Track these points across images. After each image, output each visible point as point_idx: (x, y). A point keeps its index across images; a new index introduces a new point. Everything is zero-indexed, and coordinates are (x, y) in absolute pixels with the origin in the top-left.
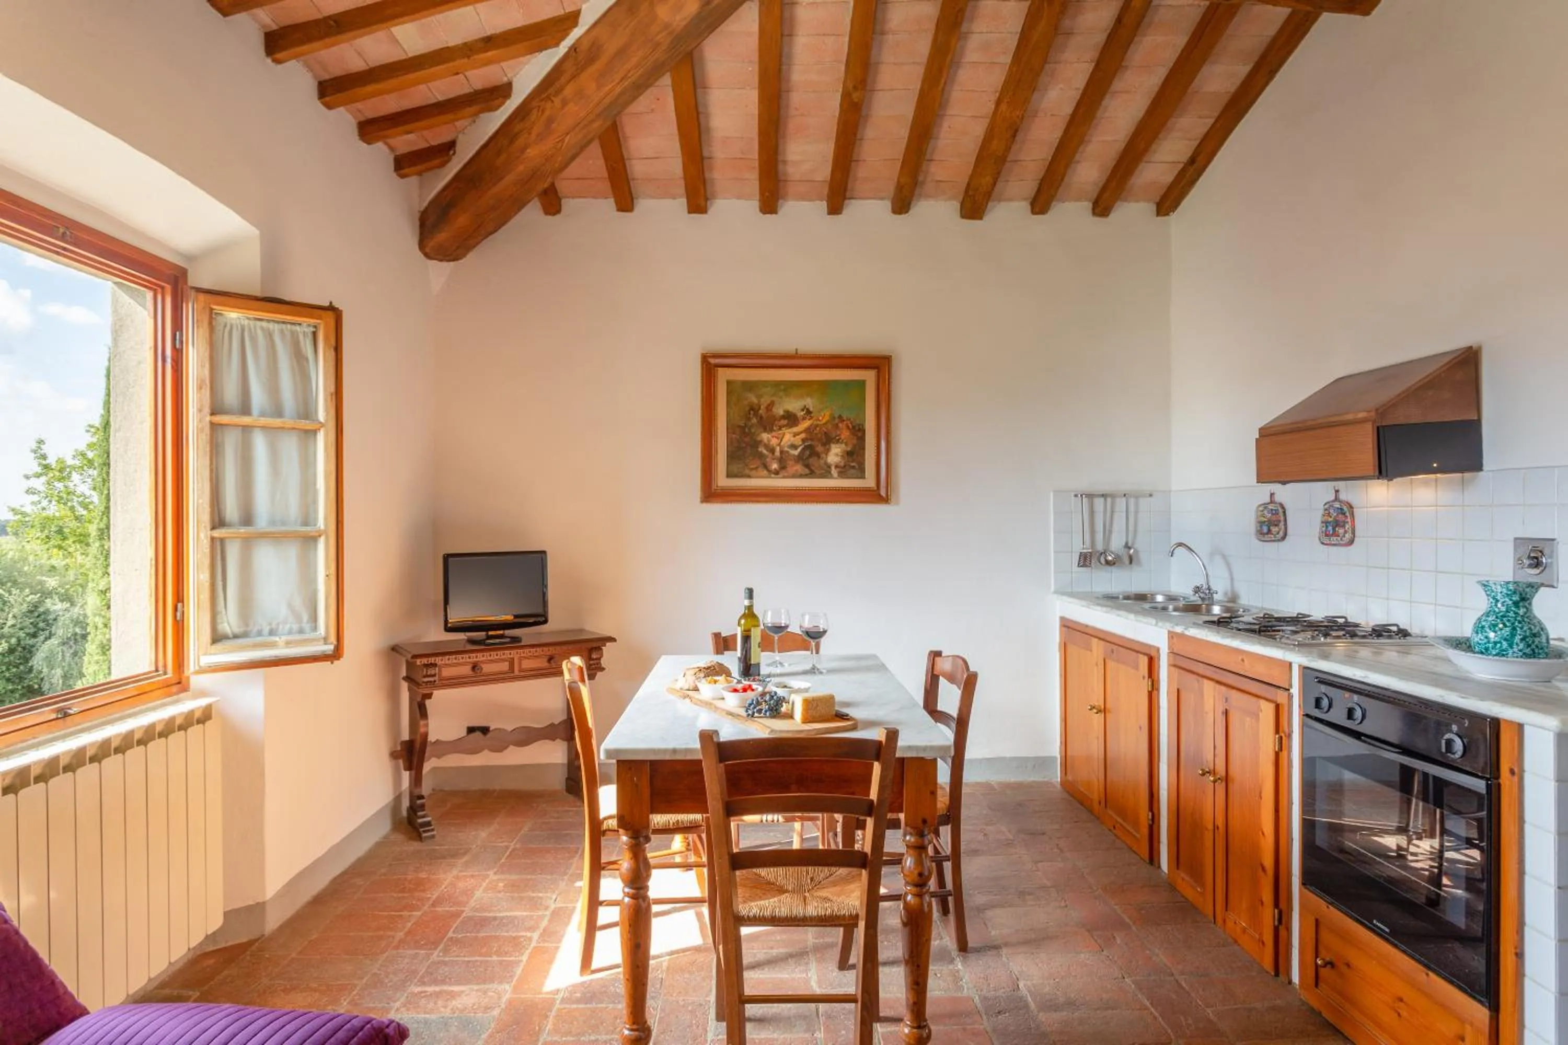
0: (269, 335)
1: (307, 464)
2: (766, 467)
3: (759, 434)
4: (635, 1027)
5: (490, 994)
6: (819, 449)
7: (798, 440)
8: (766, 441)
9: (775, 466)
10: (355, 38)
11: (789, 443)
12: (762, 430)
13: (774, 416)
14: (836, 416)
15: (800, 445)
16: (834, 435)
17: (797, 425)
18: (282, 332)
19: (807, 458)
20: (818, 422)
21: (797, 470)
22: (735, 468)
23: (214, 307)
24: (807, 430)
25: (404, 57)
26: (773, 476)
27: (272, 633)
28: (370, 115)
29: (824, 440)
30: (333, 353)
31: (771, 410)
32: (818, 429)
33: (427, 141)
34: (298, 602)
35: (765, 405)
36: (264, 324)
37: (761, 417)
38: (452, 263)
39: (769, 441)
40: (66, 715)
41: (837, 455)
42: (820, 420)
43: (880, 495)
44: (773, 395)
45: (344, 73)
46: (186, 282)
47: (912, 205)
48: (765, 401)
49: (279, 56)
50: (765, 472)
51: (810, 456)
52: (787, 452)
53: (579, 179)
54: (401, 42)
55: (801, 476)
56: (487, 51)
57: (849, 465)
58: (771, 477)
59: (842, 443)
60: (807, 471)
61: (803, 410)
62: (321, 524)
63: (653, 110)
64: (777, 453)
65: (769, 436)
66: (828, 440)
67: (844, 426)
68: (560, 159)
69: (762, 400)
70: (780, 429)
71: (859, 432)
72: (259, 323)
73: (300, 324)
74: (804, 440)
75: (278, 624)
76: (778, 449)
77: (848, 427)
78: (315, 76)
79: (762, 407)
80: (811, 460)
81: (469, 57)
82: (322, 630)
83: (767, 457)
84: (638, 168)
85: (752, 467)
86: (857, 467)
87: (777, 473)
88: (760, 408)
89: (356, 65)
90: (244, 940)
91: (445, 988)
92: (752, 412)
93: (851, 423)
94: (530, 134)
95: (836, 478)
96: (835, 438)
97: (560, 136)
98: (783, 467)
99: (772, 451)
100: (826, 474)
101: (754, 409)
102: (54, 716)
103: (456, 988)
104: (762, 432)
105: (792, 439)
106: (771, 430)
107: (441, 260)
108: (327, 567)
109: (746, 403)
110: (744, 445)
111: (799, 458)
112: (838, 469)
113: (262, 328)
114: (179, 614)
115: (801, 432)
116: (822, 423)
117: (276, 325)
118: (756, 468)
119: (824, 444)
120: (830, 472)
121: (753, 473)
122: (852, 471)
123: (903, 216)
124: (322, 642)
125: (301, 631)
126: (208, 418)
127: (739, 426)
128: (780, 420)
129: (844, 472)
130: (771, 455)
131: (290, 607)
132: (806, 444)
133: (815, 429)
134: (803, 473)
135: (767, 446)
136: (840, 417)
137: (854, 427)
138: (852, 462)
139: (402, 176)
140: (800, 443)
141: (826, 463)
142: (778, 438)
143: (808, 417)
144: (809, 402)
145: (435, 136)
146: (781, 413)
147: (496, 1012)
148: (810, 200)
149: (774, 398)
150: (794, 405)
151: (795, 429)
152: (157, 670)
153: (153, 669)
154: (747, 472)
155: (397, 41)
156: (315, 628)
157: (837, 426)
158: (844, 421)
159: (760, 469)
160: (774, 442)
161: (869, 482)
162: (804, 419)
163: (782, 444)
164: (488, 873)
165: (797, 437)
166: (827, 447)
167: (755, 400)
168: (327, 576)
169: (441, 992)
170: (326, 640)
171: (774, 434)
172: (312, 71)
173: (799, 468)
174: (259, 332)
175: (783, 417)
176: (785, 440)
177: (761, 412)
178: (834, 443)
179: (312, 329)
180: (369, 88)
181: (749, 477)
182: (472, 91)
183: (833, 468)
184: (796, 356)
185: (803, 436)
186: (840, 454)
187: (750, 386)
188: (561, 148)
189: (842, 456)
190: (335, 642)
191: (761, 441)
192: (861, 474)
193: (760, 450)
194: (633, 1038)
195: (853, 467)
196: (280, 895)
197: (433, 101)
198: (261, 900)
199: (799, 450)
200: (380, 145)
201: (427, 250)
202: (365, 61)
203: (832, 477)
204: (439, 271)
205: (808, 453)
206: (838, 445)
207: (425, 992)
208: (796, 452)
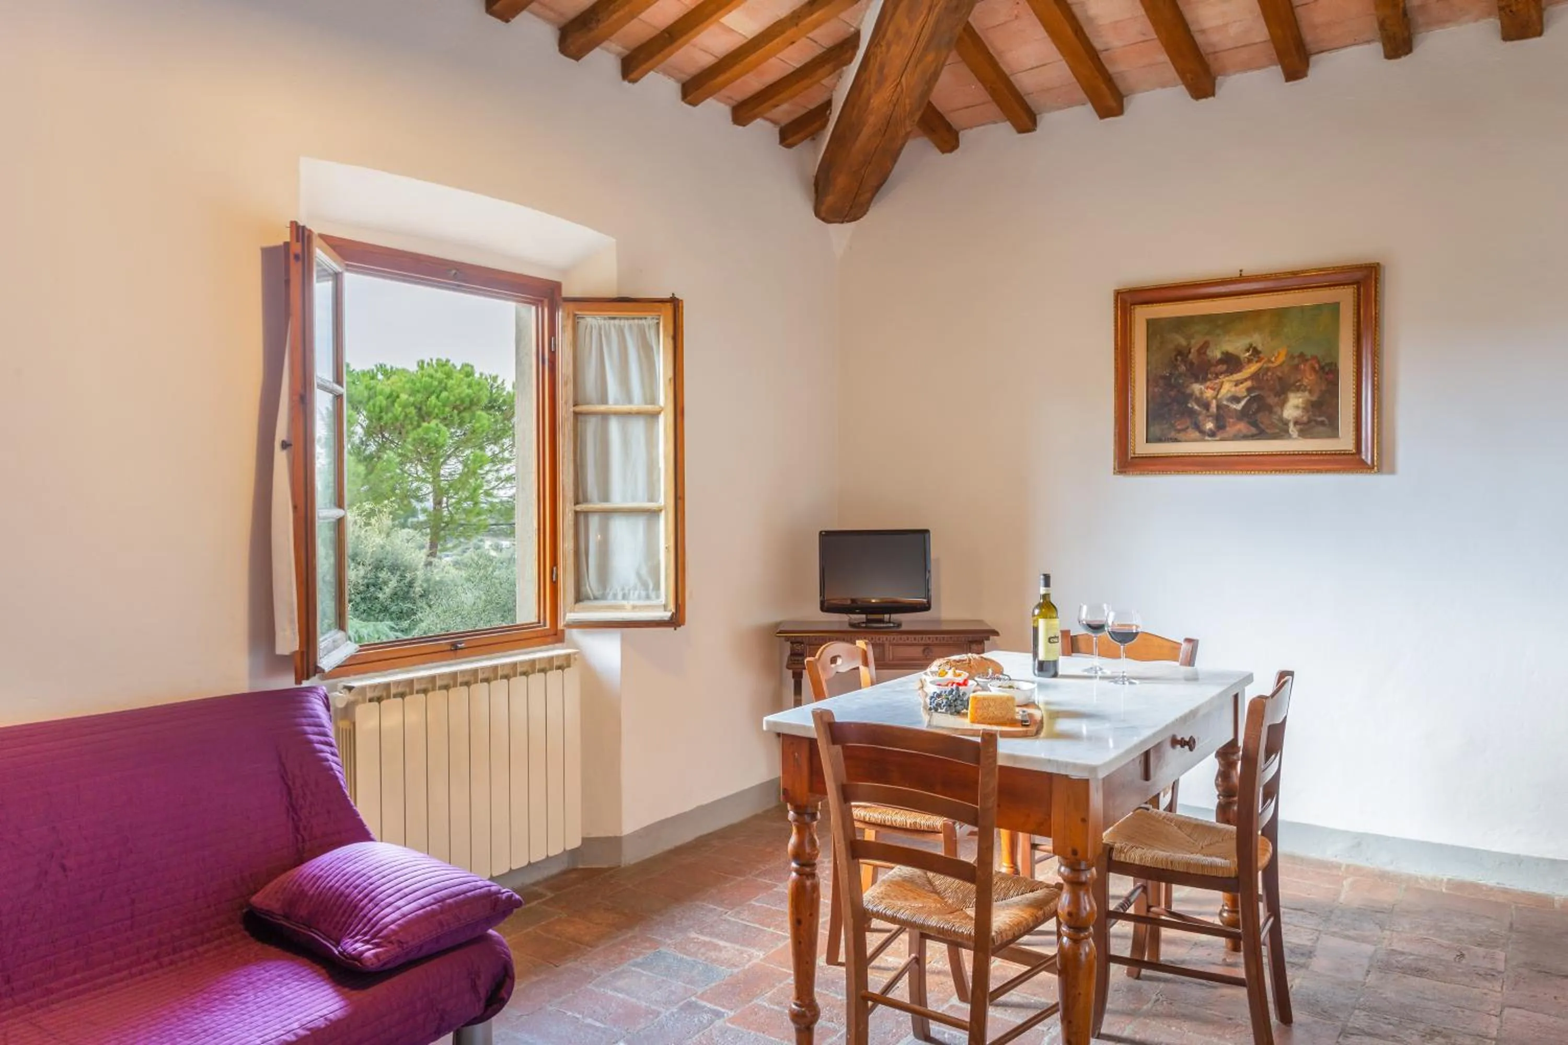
0: (621, 332)
1: (651, 444)
2: (1198, 427)
3: (1187, 387)
4: (798, 1002)
5: (745, 956)
6: (1272, 400)
7: (1241, 390)
8: (1197, 393)
9: (1210, 426)
10: (692, 38)
11: (1229, 395)
12: (1193, 380)
13: (1209, 361)
14: (1296, 354)
15: (1245, 397)
16: (1292, 381)
17: (1240, 371)
18: (630, 327)
19: (1255, 413)
20: (1271, 365)
21: (1240, 430)
22: (1156, 430)
23: (577, 313)
24: (1254, 377)
25: (745, 41)
26: (1207, 438)
27: (624, 597)
28: (740, 97)
29: (1278, 388)
30: (671, 342)
31: (1205, 353)
32: (1270, 374)
33: (805, 107)
34: (644, 572)
35: (1198, 346)
36: (617, 322)
37: (1192, 364)
38: (853, 223)
39: (1202, 393)
40: (456, 649)
41: (1297, 407)
42: (1272, 362)
43: (1363, 462)
44: (1208, 333)
45: (699, 71)
46: (560, 294)
47: (1415, 42)
48: (1196, 343)
49: (632, 76)
50: (1197, 434)
51: (1259, 410)
52: (1227, 406)
53: (967, 107)
54: (736, 30)
55: (1246, 437)
56: (812, 14)
57: (1315, 421)
58: (1204, 440)
59: (1304, 391)
60: (1254, 430)
61: (1248, 350)
62: (662, 502)
63: (1017, 17)
64: (1213, 408)
65: (1202, 387)
66: (1283, 389)
67: (1307, 368)
68: (907, 101)
69: (1193, 342)
70: (1217, 377)
71: (1329, 373)
72: (612, 322)
73: (646, 318)
74: (1249, 390)
75: (629, 590)
76: (1214, 404)
77: (1313, 368)
78: (678, 81)
79: (1192, 350)
80: (1259, 416)
81: (797, 25)
82: (662, 600)
83: (1199, 414)
84: (1025, 82)
85: (1179, 427)
86: (1327, 422)
87: (1212, 434)
88: (1190, 352)
89: (707, 60)
90: (605, 866)
91: (715, 941)
92: (1179, 358)
93: (1318, 362)
94: (870, 83)
95: (1296, 439)
96: (1294, 384)
97: (894, 81)
98: (1221, 426)
99: (1207, 406)
100: (1281, 432)
101: (1182, 353)
102: (449, 648)
103: (722, 943)
104: (1192, 383)
105: (1233, 389)
106: (1205, 380)
107: (842, 222)
108: (667, 539)
109: (1171, 346)
110: (1169, 401)
111: (1244, 415)
112: (1298, 427)
113: (615, 326)
114: (554, 577)
115: (1246, 380)
116: (1276, 364)
117: (626, 321)
118: (1185, 430)
119: (1278, 394)
120: (1287, 431)
121: (1180, 436)
122: (1321, 428)
123: (1404, 59)
124: (662, 609)
125: (648, 597)
126: (572, 409)
127: (1164, 378)
128: (1216, 365)
129: (1306, 429)
130: (1204, 412)
131: (638, 574)
132: (1253, 395)
133: (1266, 374)
134: (1250, 433)
135: (1198, 401)
136: (1302, 355)
137: (1322, 368)
138: (1320, 416)
139: (789, 146)
140: (1245, 394)
141: (1281, 419)
142: (1213, 389)
143: (1256, 359)
144: (1257, 339)
145: (809, 100)
146: (1218, 355)
147: (736, 970)
148: (1258, 68)
149: (1208, 338)
150: (1235, 345)
151: (1237, 376)
152: (539, 622)
153: (536, 620)
154: (1173, 434)
155: (733, 30)
156: (658, 597)
157: (1296, 367)
158: (1307, 360)
159: (1190, 430)
160: (1209, 394)
161: (1344, 442)
162: (1250, 361)
163: (1219, 396)
164: (824, 860)
165: (1241, 386)
166: (1283, 397)
167: (1183, 342)
168: (666, 548)
169: (710, 942)
170: (665, 607)
171: (1208, 384)
172: (672, 76)
173: (1242, 427)
174: (613, 330)
175: (1221, 361)
176: (1223, 391)
177: (1190, 356)
178: (1293, 391)
179: (656, 321)
180: (721, 79)
181: (1176, 440)
182: (825, 50)
183: (1291, 425)
184: (1241, 279)
185: (1249, 384)
186: (1301, 405)
187: (1181, 324)
188: (902, 90)
189: (1305, 409)
190: (673, 610)
191: (1191, 395)
192: (1332, 430)
193: (1190, 405)
194: (795, 1012)
195: (1322, 423)
196: (637, 835)
197: (791, 70)
198: (618, 835)
199: (1243, 403)
200: (759, 121)
201: (823, 215)
202: (711, 54)
203: (1290, 437)
204: (840, 233)
205: (1255, 406)
206: (1299, 395)
207: (698, 939)
208: (1239, 407)
